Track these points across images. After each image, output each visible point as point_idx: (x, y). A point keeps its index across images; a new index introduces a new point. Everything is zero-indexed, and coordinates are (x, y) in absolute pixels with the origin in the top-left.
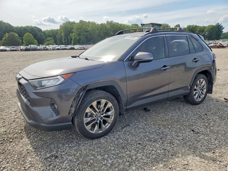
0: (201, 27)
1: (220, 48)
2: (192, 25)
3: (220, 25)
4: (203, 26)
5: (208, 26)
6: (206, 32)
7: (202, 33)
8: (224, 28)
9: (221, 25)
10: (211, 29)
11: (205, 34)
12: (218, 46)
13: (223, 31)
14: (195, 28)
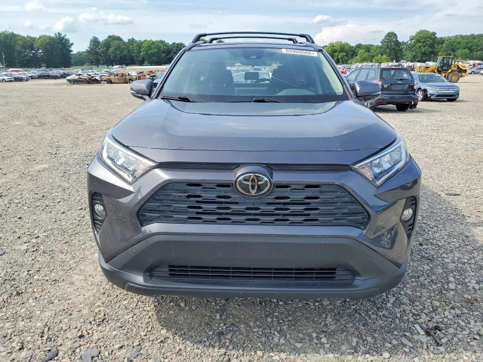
0: (24, 37)
1: (92, 84)
2: (4, 32)
3: (63, 37)
4: (29, 35)
5: (40, 37)
6: (38, 50)
7: (31, 51)
8: (72, 44)
9: (66, 38)
10: (49, 44)
11: (37, 55)
12: (88, 79)
13: (72, 51)
14: (10, 39)
